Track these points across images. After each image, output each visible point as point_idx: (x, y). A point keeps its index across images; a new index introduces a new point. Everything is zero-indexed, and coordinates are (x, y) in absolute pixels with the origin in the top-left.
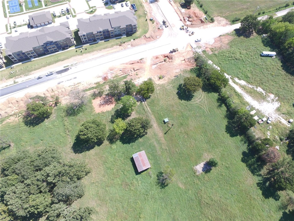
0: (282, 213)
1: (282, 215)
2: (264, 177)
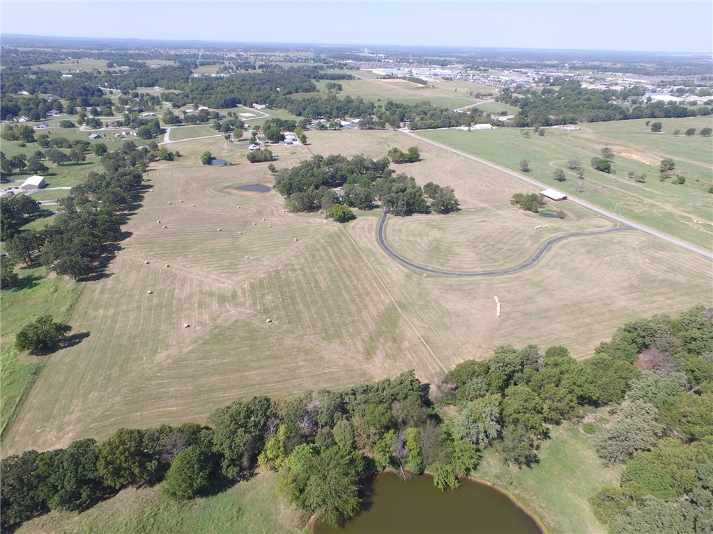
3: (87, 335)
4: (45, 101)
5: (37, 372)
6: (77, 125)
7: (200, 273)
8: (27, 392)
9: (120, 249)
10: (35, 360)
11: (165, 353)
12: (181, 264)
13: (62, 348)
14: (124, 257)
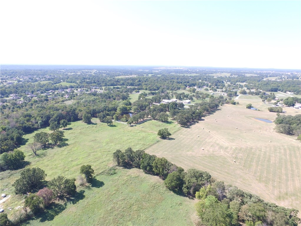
0: (93, 187)
1: (94, 187)
2: (66, 201)
3: (174, 139)
4: (204, 83)
5: (158, 142)
6: (209, 90)
7: (219, 137)
8: (153, 144)
9: (198, 123)
10: (160, 139)
11: (191, 153)
12: (214, 133)
13: (167, 139)
14: (198, 125)
